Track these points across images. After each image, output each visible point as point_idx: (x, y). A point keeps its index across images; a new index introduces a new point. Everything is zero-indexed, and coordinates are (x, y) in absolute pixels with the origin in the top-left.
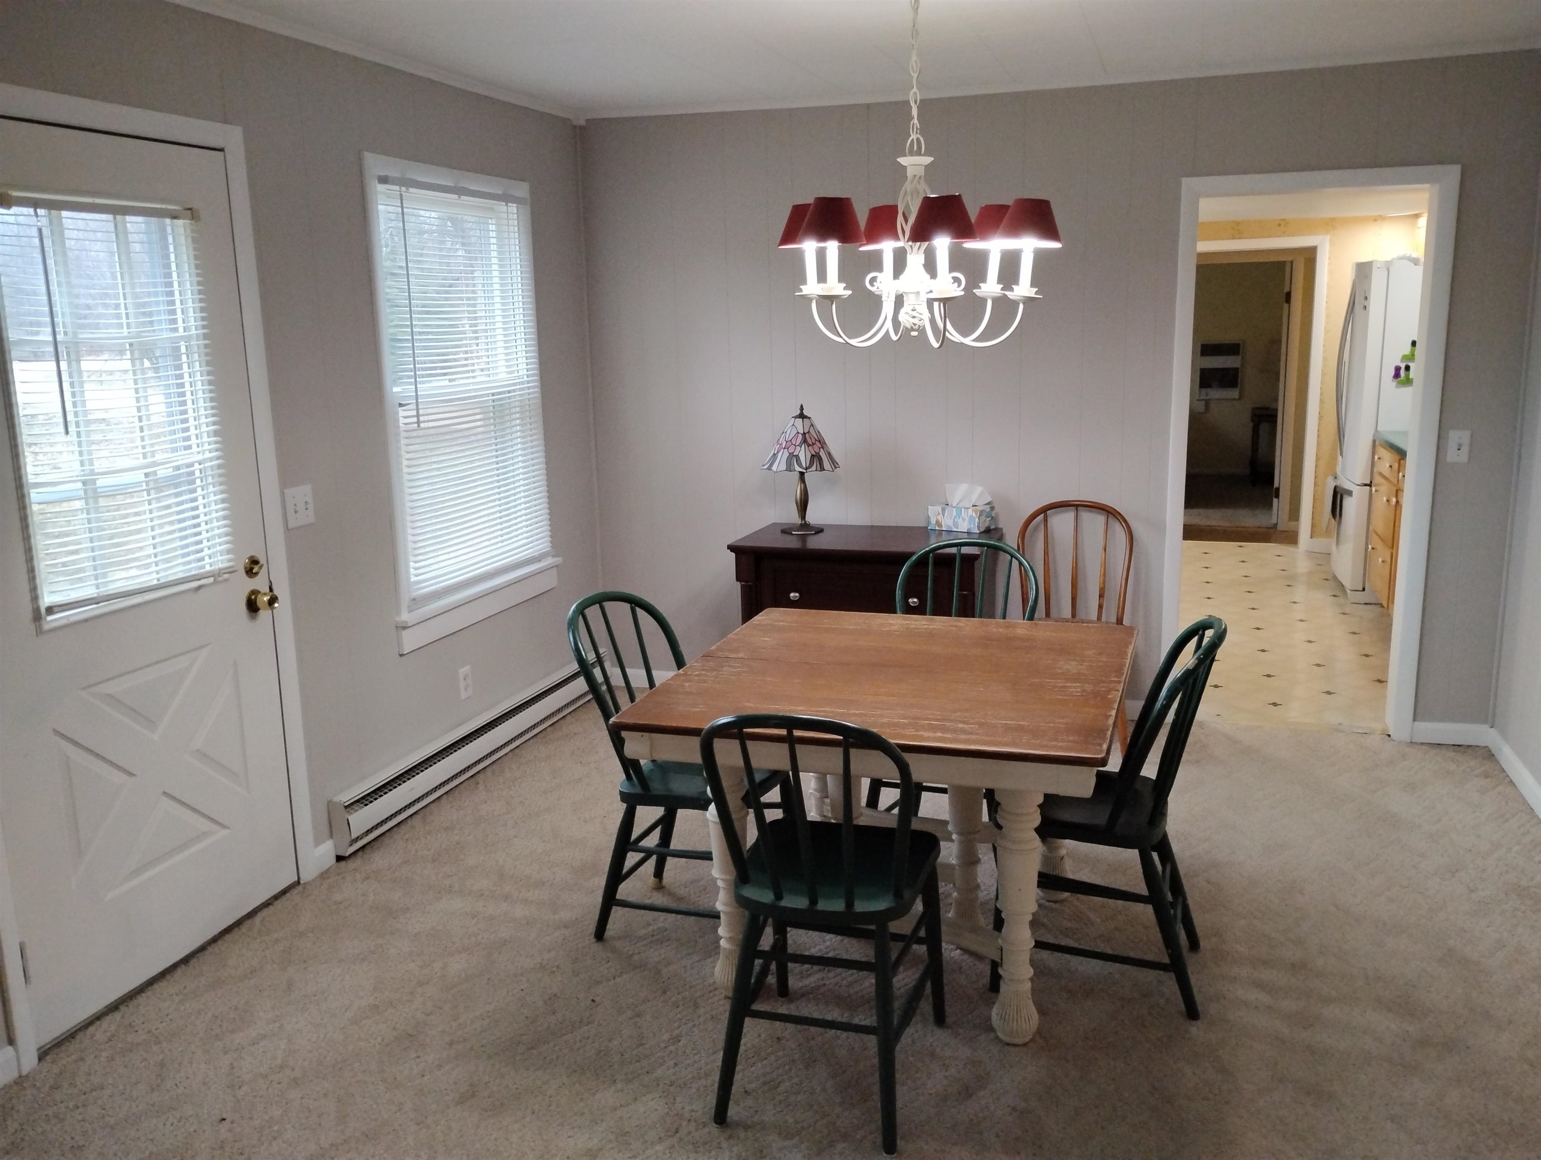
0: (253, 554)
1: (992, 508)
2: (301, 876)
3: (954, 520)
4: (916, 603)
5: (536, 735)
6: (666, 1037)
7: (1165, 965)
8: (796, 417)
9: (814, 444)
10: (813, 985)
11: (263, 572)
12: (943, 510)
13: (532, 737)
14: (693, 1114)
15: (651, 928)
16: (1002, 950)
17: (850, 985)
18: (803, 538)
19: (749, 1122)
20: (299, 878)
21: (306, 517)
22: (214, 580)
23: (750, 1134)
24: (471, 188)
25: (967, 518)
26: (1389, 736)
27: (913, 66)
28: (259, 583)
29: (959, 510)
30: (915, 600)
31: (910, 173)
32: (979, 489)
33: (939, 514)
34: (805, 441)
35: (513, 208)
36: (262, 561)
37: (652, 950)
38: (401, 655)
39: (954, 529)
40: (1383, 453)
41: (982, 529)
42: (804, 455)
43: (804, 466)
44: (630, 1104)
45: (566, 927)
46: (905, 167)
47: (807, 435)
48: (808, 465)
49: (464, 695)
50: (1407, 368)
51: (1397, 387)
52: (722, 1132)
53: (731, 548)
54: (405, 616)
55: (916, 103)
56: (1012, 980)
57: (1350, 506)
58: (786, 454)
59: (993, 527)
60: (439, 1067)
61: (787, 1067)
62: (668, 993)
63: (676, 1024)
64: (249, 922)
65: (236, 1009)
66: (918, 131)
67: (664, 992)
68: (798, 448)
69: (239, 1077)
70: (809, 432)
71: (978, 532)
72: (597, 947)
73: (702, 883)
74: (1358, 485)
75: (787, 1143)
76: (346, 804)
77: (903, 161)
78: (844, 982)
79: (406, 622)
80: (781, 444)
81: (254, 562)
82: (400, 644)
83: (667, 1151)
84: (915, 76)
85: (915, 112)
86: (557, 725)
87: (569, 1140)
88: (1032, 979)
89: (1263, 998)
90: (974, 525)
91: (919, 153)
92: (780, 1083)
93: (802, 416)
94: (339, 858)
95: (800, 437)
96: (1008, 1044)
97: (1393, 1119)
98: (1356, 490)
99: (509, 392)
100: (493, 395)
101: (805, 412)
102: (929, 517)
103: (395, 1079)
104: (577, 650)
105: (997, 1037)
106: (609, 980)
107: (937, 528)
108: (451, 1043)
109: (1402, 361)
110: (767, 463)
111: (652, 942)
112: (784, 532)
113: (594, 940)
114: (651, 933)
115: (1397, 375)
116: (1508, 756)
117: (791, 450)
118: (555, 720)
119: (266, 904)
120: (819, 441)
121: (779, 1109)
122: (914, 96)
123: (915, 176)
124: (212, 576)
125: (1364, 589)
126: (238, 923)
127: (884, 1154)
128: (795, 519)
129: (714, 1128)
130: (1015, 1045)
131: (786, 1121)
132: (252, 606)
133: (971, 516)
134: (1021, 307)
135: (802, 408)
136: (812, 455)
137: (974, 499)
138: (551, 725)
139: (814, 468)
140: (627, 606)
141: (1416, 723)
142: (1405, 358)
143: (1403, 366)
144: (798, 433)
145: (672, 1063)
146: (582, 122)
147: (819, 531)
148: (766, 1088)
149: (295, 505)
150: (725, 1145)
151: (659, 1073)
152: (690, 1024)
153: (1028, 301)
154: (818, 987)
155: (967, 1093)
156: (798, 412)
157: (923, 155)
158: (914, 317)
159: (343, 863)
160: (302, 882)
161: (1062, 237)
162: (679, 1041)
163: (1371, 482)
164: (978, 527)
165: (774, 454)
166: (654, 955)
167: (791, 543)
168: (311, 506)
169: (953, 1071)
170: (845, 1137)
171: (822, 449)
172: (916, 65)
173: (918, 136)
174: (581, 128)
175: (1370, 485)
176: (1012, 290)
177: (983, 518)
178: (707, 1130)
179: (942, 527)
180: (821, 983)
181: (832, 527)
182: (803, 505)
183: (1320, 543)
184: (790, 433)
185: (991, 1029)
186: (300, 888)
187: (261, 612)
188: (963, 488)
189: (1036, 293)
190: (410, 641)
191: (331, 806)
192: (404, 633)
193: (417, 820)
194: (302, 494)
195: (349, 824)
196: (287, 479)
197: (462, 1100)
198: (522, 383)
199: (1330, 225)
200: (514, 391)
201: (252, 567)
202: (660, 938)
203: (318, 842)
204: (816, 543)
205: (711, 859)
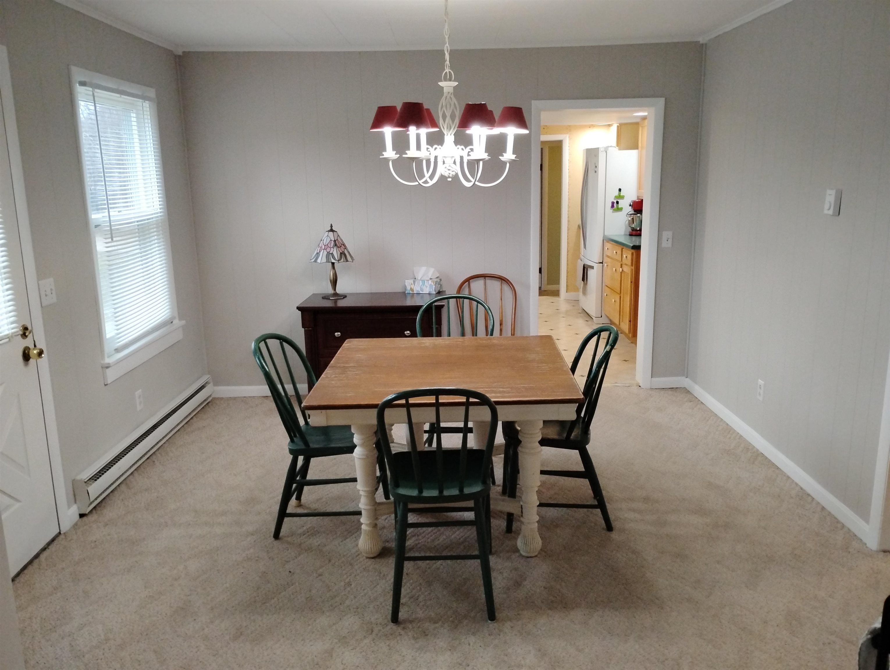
0: (25, 324)
1: (441, 280)
2: (61, 529)
3: (421, 288)
4: (409, 333)
5: (179, 430)
6: (342, 584)
7: (596, 505)
8: (329, 231)
9: (341, 247)
10: (413, 544)
11: (30, 337)
12: (414, 282)
13: (177, 431)
14: (377, 620)
15: (305, 528)
16: (522, 508)
17: (433, 541)
18: (336, 301)
19: (410, 619)
20: (60, 530)
21: (52, 299)
22: (9, 340)
23: (414, 625)
24: (128, 91)
25: (428, 286)
26: (640, 386)
27: (445, 31)
28: (28, 342)
29: (423, 282)
30: (408, 332)
31: (445, 90)
32: (432, 270)
33: (412, 284)
34: (336, 245)
35: (147, 104)
36: (30, 328)
37: (311, 539)
38: (105, 385)
39: (421, 292)
40: (608, 245)
41: (437, 292)
42: (336, 253)
43: (337, 259)
44: (339, 622)
45: (252, 534)
46: (443, 88)
47: (336, 241)
48: (339, 259)
49: (139, 408)
50: (617, 202)
51: (613, 212)
52: (398, 626)
53: (299, 308)
54: (107, 361)
55: (448, 52)
56: (529, 523)
57: (592, 274)
58: (325, 253)
59: (441, 290)
60: (212, 622)
61: (418, 588)
62: (332, 561)
63: (345, 576)
64: (37, 561)
65: (56, 612)
66: (449, 68)
67: (330, 561)
68: (332, 249)
69: (79, 651)
70: (337, 240)
71: (435, 293)
72: (276, 543)
73: (324, 500)
74: (597, 263)
75: (437, 625)
76: (86, 481)
77: (441, 84)
78: (429, 540)
79: (109, 364)
80: (321, 247)
81: (26, 329)
82: (104, 377)
83: (372, 642)
84: (447, 37)
85: (447, 57)
86: (189, 423)
87: (312, 647)
88: (538, 522)
89: (637, 516)
90: (433, 290)
91: (450, 80)
92: (418, 596)
93: (332, 230)
94: (82, 516)
95: (333, 243)
96: (528, 557)
97: (718, 562)
98: (595, 266)
99: (148, 219)
100: (138, 222)
101: (333, 228)
102: (405, 286)
103: (186, 634)
104: (263, 367)
105: (521, 555)
106: (294, 559)
107: (411, 292)
108: (212, 609)
109: (614, 199)
110: (313, 258)
111: (309, 535)
112: (324, 298)
113: (273, 539)
114: (307, 531)
115: (613, 206)
116: (698, 391)
117: (328, 250)
118: (188, 420)
119: (44, 549)
120: (343, 245)
121: (424, 610)
122: (447, 48)
123: (449, 92)
124: (8, 338)
125: (601, 317)
126: (30, 562)
127: (489, 621)
128: (331, 291)
129: (392, 625)
130: (531, 557)
131: (431, 615)
132: (26, 357)
133: (431, 285)
134: (508, 165)
135: (332, 226)
136: (341, 253)
137: (430, 275)
138: (186, 423)
139: (342, 260)
140: (277, 342)
141: (652, 379)
142: (616, 197)
143: (615, 201)
144: (331, 240)
145: (352, 597)
146: (180, 53)
147: (345, 297)
148: (412, 600)
149: (46, 291)
150: (402, 632)
151: (347, 602)
152: (353, 575)
153: (512, 162)
154: (416, 545)
155: (518, 584)
156: (330, 228)
157: (453, 81)
158: (449, 170)
159: (85, 519)
160: (62, 532)
161: (528, 128)
162: (351, 585)
163: (603, 261)
164: (435, 290)
165: (317, 253)
166: (316, 541)
167: (328, 304)
168: (54, 292)
169: (505, 575)
170: (465, 617)
171: (345, 250)
172: (448, 31)
173: (450, 70)
174: (179, 56)
175: (602, 263)
176: (503, 156)
177: (437, 285)
178: (389, 627)
179: (414, 291)
180: (417, 542)
181: (352, 294)
182: (334, 282)
183: (572, 295)
184: (326, 241)
185: (517, 550)
186: (62, 536)
187: (31, 360)
188: (423, 269)
189: (516, 157)
190: (111, 375)
191: (74, 483)
192: (108, 370)
193: (123, 487)
194: (49, 283)
195: (88, 493)
196: (41, 275)
197: (235, 638)
198: (157, 213)
199: (569, 129)
200: (152, 218)
201: (25, 332)
202: (313, 532)
203: (69, 507)
204: (342, 303)
205: (356, 481)
